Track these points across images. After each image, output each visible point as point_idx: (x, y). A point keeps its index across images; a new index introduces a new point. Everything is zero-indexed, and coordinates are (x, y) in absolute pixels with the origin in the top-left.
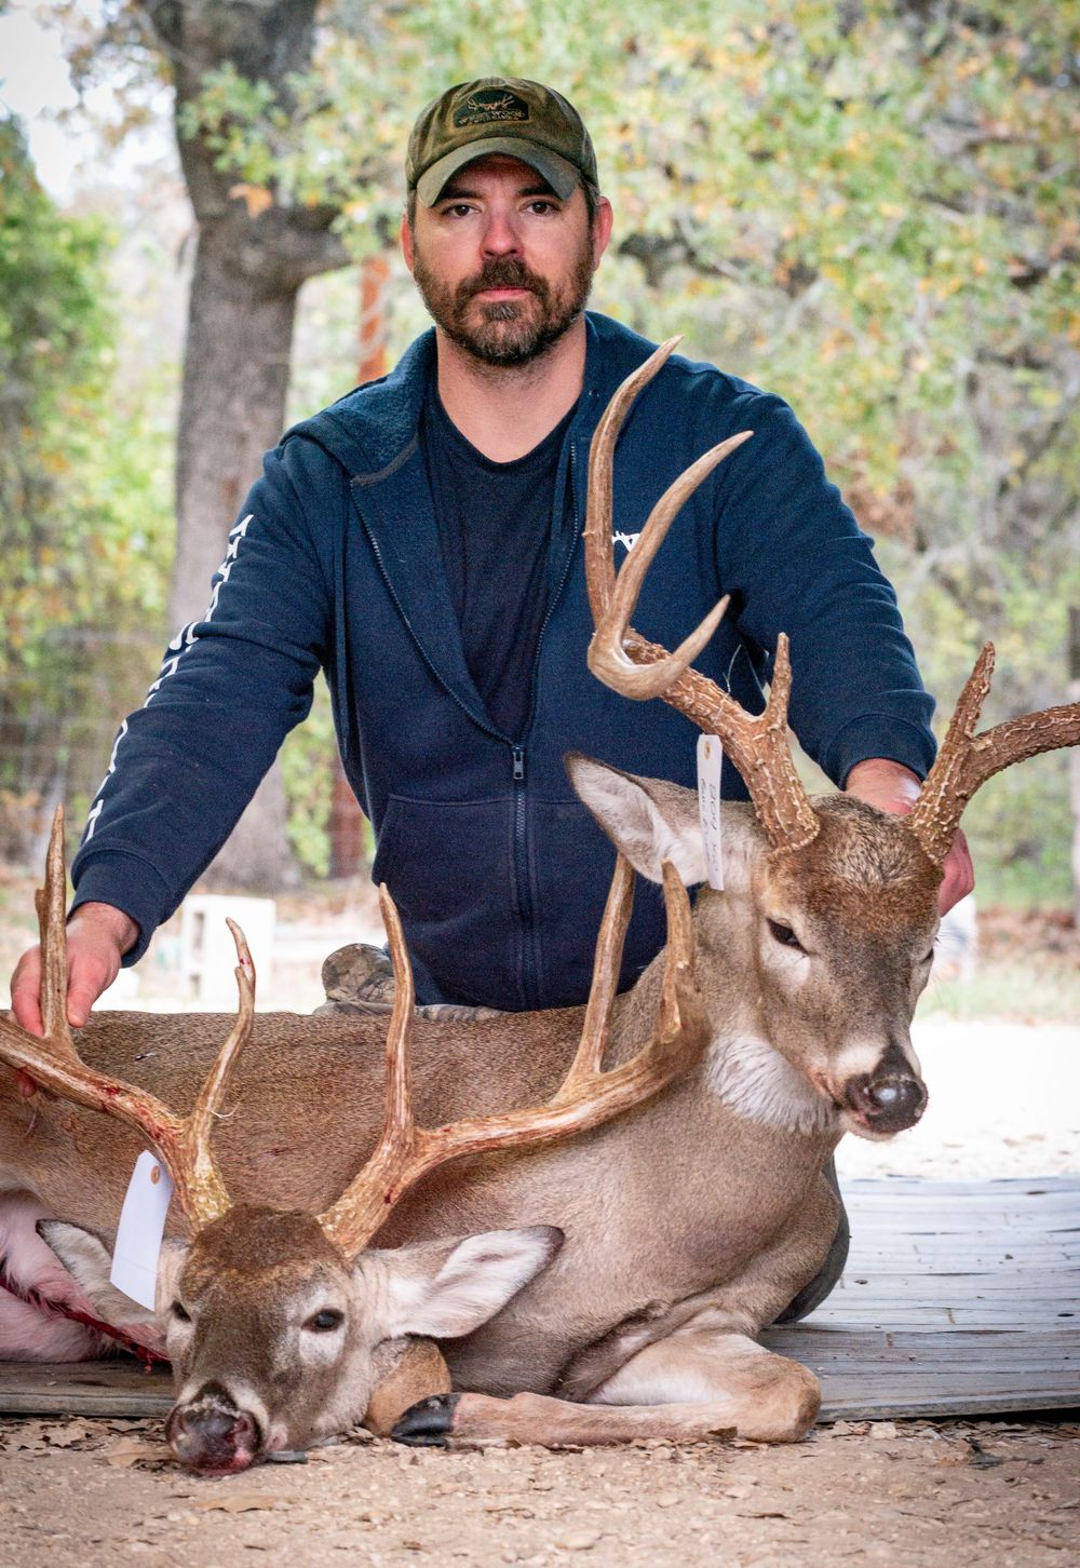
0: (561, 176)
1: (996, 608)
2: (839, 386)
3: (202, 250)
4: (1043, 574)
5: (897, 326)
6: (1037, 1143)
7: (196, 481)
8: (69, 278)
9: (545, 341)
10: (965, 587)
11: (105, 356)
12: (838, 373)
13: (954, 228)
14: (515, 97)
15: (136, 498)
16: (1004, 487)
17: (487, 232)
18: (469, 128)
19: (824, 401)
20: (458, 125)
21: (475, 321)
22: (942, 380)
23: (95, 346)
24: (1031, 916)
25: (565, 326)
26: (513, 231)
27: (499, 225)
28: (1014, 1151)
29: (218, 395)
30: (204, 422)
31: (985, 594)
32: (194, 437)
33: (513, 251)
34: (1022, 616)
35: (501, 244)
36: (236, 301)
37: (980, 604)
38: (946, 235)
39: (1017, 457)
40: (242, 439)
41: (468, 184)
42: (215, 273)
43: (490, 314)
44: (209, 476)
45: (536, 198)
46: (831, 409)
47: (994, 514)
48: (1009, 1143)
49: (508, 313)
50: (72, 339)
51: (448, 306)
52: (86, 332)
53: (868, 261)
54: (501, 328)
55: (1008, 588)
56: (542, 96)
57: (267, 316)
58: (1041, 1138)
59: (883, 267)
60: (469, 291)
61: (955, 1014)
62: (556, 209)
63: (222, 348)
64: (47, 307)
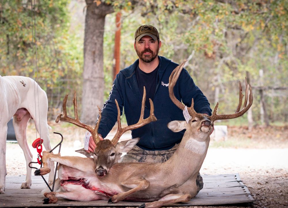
0: (155, 38)
1: (236, 68)
2: (202, 35)
3: (88, 10)
4: (245, 61)
5: (212, 24)
6: (229, 169)
7: (87, 51)
8: (61, 10)
9: (153, 59)
10: (230, 64)
11: (68, 24)
12: (202, 33)
13: (222, 6)
14: (149, 28)
15: (74, 51)
16: (237, 46)
17: (145, 45)
18: (143, 32)
19: (200, 37)
20: (142, 31)
21: (144, 57)
22: (221, 33)
23: (66, 22)
24: (240, 127)
25: (155, 57)
26: (149, 45)
27: (147, 45)
28: (225, 171)
29: (91, 36)
30: (89, 40)
31: (234, 66)
32: (87, 43)
33: (149, 48)
34: (241, 70)
35: (147, 47)
36: (94, 19)
37: (233, 68)
38: (221, 8)
39: (239, 40)
40: (96, 44)
41: (143, 39)
42: (90, 14)
43: (146, 56)
44: (90, 50)
45: (151, 41)
46: (201, 39)
47: (235, 51)
48: (225, 169)
49: (148, 56)
50: (62, 21)
51: (140, 54)
52: (64, 20)
53: (207, 13)
54: (147, 58)
55: (238, 64)
56: (152, 28)
57: (100, 22)
58: (230, 168)
59: (210, 14)
60: (143, 53)
61: (223, 147)
62: (154, 42)
63: (92, 27)
64: (57, 15)
